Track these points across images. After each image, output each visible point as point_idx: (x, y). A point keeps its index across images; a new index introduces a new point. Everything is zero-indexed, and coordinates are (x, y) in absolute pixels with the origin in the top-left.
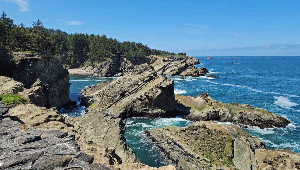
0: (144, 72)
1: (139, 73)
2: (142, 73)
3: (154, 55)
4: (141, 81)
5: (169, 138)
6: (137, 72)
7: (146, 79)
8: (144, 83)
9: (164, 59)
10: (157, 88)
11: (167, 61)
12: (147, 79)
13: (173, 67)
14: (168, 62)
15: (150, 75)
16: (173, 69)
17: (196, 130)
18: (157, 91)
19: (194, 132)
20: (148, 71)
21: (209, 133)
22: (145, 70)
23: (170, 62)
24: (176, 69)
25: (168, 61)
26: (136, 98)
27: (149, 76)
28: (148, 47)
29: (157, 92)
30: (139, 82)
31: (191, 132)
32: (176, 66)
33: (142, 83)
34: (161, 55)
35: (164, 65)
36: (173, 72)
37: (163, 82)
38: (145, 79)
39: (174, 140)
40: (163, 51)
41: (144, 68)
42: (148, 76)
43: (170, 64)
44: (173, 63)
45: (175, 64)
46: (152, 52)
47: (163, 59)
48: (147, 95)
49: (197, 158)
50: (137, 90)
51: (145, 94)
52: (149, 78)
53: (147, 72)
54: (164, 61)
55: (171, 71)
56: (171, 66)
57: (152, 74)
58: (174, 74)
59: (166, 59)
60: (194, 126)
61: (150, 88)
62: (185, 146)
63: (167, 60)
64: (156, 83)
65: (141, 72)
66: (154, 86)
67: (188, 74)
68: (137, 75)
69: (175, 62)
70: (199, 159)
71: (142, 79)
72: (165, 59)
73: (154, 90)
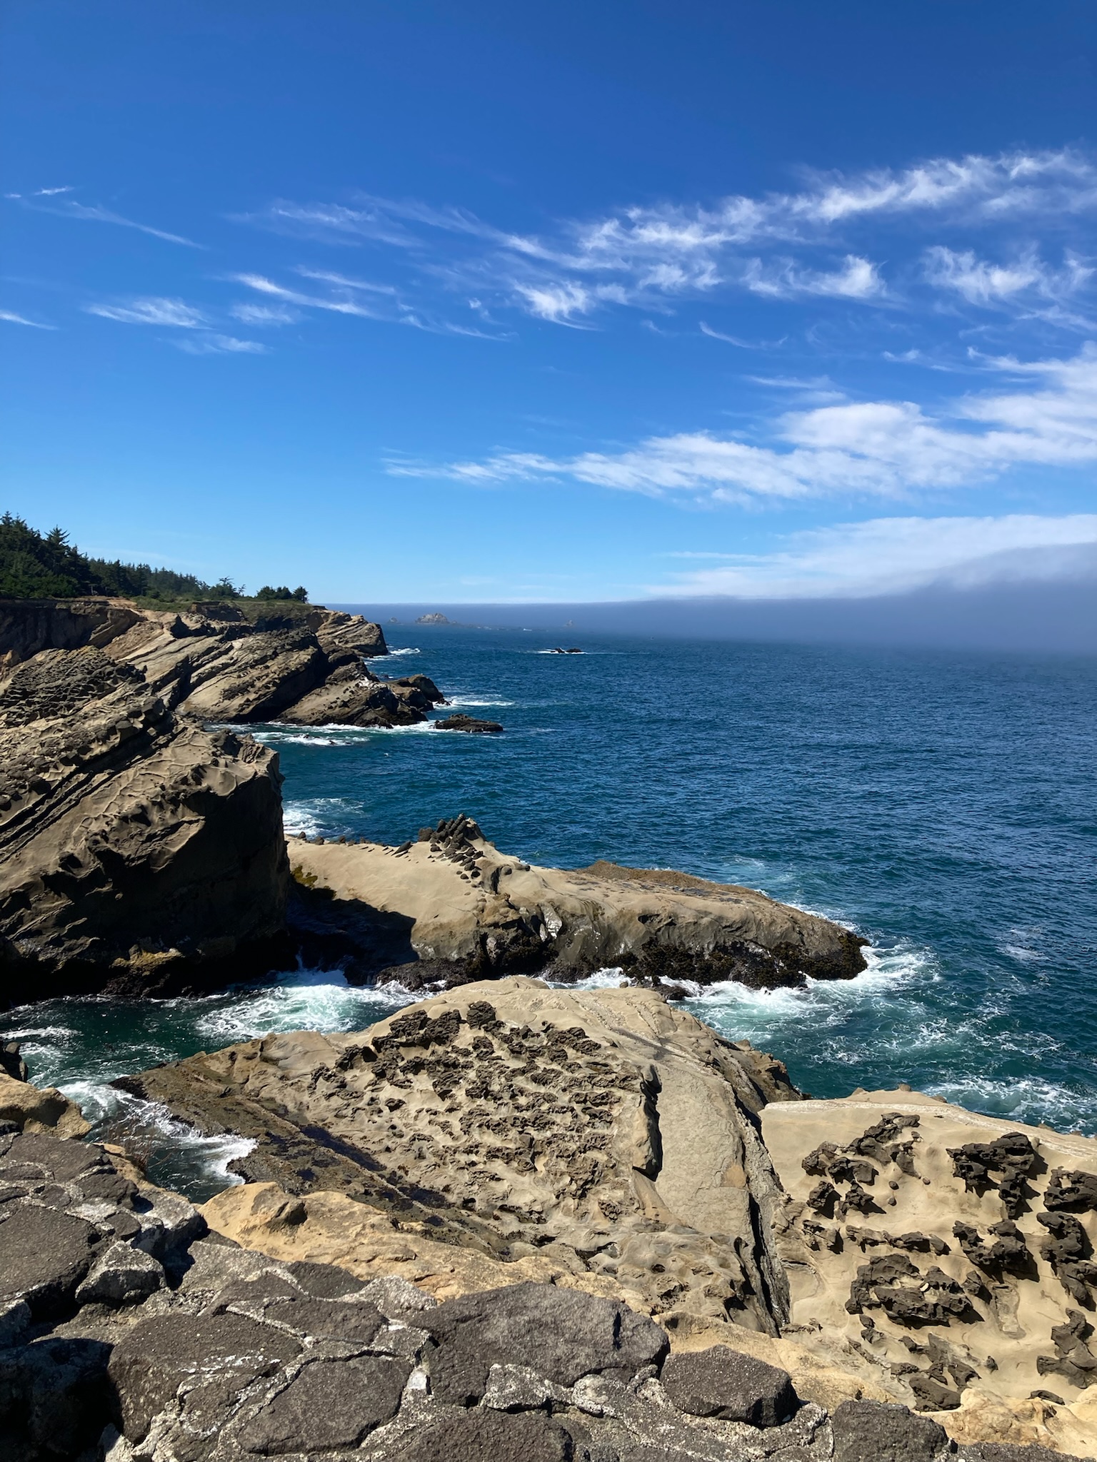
0: (78, 704)
1: (46, 711)
2: (69, 708)
3: (112, 594)
4: (66, 762)
5: (273, 1111)
6: (29, 704)
7: (98, 749)
8: (82, 776)
9: (178, 619)
10: (175, 801)
11: (197, 633)
12: (104, 749)
13: (240, 669)
14: (210, 641)
15: (124, 724)
16: (238, 682)
17: (441, 1040)
18: (173, 822)
19: (426, 1055)
20: (110, 697)
21: (517, 1048)
22: (84, 693)
23: (221, 641)
24: (258, 684)
25: (204, 631)
26: (33, 875)
27: (119, 726)
28: (70, 542)
29: (175, 828)
30: (46, 770)
31: (412, 1054)
32: (257, 662)
33: (72, 775)
34: (156, 596)
35: (180, 656)
36: (238, 701)
37: (216, 763)
38: (93, 746)
39: (310, 1116)
40: (164, 573)
41: (80, 676)
42: (112, 730)
43: (221, 654)
44: (237, 644)
45: (251, 650)
46: (97, 579)
47: (170, 617)
48: (109, 851)
49: (459, 1202)
50: (35, 821)
51: (96, 842)
52: (115, 740)
53: (99, 703)
54: (179, 631)
55: (230, 694)
56: (226, 666)
57: (135, 714)
58: (247, 711)
59: (191, 623)
60: (426, 1019)
61: (129, 806)
62: (382, 1147)
63: (199, 626)
64: (165, 774)
65: (63, 703)
66: (152, 790)
67: (329, 712)
68: (34, 725)
69: (250, 640)
70: (471, 1209)
71: (67, 748)
72: (185, 620)
73: (155, 816)
